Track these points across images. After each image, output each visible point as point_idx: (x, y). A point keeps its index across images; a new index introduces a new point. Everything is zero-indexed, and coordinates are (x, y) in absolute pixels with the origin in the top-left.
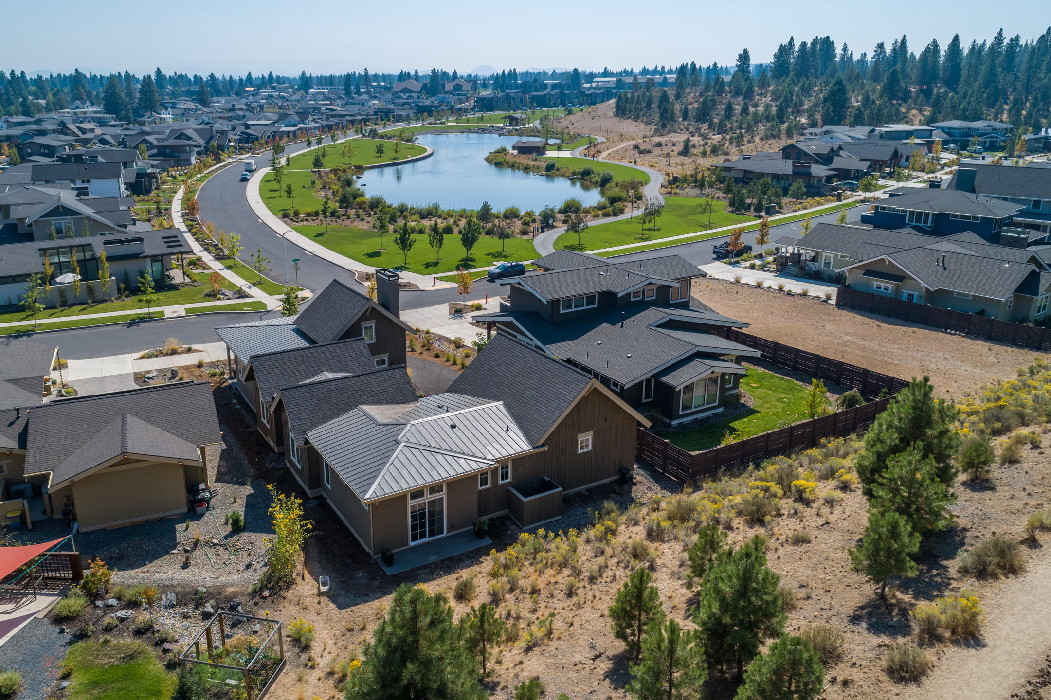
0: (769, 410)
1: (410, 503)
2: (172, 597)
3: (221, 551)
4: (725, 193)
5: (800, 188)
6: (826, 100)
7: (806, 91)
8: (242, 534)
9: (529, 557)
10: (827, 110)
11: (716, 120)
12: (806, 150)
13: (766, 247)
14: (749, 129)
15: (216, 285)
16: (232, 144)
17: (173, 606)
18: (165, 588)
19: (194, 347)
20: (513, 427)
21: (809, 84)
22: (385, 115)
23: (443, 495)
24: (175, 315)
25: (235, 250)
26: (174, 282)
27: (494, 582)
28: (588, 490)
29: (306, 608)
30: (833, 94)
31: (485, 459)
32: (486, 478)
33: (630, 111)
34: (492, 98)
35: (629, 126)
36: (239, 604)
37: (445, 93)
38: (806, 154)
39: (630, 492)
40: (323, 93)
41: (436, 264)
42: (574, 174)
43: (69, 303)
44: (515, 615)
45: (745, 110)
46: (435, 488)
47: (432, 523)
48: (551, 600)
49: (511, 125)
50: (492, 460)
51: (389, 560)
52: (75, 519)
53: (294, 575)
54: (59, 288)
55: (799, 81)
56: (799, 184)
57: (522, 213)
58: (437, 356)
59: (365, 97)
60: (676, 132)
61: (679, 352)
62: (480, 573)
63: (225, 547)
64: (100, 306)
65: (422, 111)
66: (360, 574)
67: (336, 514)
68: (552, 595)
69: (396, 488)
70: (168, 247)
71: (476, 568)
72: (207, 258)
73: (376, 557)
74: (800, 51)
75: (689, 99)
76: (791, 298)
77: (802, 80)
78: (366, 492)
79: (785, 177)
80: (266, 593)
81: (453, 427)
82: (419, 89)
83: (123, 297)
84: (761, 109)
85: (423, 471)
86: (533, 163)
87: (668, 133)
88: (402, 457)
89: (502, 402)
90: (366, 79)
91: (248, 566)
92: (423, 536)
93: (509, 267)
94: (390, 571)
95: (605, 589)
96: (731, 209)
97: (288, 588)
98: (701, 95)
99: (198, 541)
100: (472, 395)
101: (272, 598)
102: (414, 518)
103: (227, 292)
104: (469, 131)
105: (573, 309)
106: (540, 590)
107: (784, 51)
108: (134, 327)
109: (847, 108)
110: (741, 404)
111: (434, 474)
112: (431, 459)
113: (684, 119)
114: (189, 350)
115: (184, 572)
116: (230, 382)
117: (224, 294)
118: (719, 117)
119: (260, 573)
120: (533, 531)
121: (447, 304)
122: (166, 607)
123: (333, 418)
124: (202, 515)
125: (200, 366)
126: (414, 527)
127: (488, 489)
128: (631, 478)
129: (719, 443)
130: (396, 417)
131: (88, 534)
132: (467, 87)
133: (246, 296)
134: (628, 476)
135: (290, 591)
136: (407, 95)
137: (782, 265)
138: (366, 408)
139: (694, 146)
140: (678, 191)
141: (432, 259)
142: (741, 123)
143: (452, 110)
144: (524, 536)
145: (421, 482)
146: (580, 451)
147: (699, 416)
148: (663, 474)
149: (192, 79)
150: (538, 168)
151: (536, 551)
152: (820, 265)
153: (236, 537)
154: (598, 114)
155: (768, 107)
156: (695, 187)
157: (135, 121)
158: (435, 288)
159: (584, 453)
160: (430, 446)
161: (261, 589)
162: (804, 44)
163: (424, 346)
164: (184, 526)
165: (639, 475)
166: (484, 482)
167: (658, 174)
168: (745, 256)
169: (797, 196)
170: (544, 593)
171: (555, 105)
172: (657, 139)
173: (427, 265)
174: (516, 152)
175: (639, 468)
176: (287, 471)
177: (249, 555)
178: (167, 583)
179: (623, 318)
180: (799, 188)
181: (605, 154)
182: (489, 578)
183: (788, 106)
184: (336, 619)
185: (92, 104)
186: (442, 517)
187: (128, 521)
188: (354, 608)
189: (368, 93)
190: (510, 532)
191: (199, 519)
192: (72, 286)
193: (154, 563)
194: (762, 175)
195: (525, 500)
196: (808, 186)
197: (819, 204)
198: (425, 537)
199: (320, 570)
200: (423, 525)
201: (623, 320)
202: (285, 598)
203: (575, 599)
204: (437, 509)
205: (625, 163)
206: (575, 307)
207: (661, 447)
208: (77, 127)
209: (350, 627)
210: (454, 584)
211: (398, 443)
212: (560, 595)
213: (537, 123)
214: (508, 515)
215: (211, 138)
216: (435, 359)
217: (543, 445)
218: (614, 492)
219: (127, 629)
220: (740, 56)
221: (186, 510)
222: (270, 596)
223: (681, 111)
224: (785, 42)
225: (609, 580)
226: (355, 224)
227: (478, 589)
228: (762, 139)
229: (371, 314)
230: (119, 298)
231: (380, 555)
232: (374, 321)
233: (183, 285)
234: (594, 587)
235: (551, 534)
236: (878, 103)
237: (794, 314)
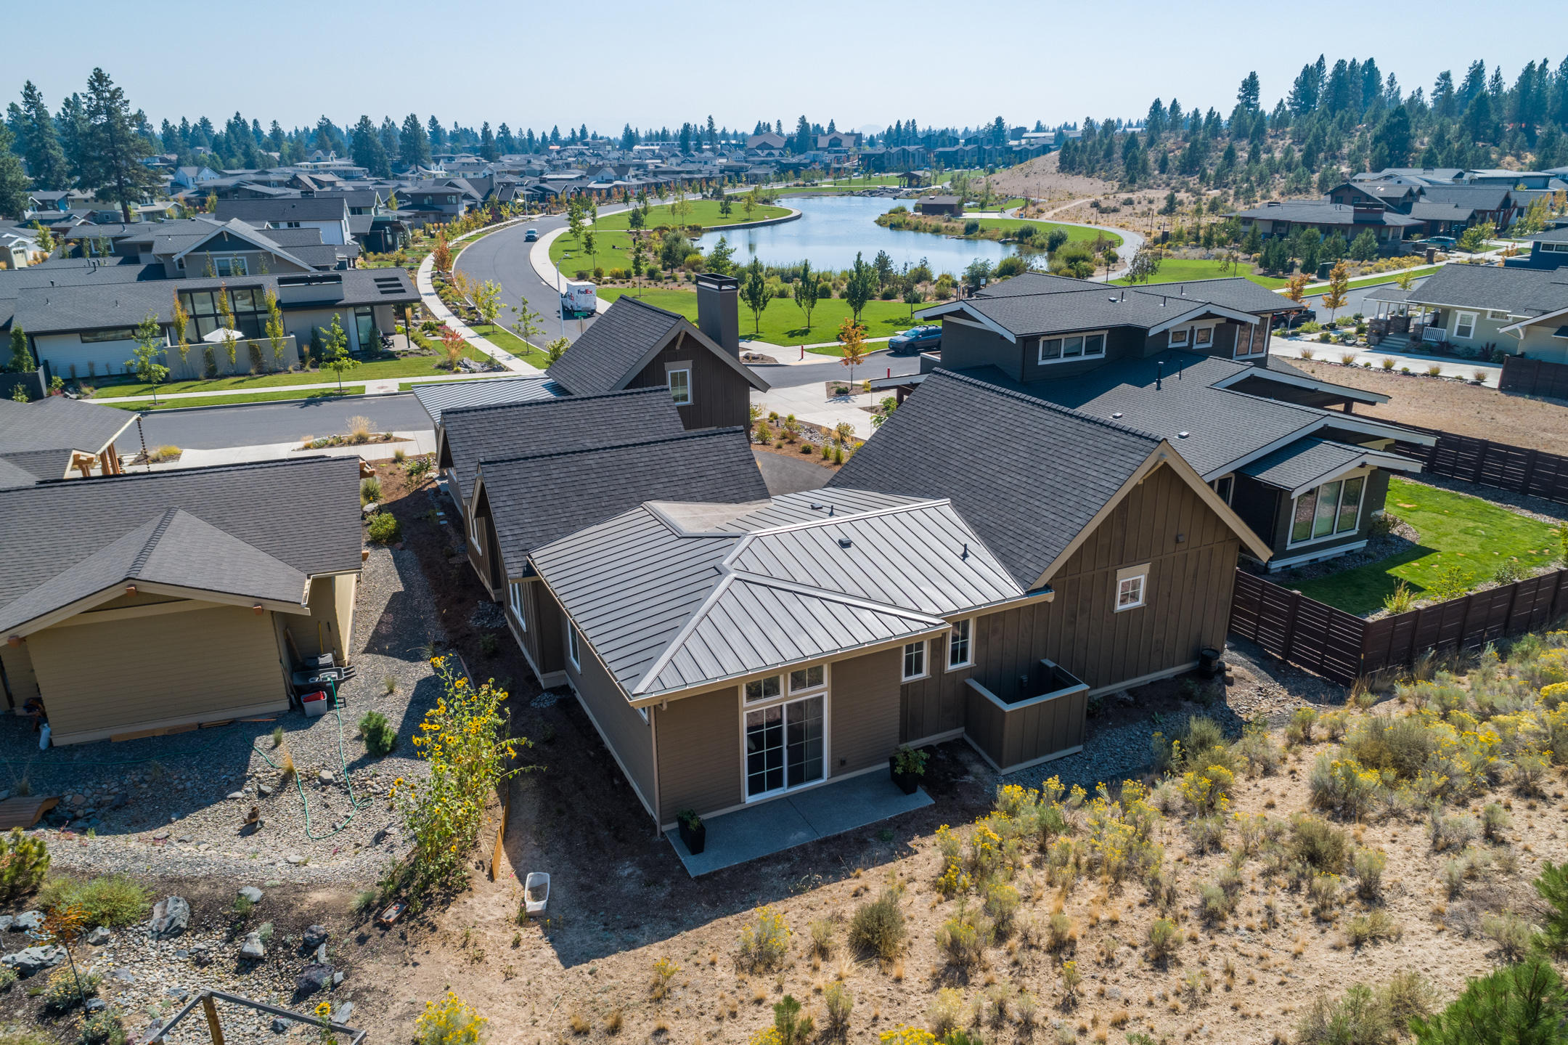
0: (1456, 549)
1: (747, 707)
2: (179, 910)
3: (335, 796)
4: (1245, 252)
5: (1370, 241)
6: (1377, 140)
7: (1346, 127)
8: (385, 762)
9: (1029, 845)
10: (1381, 153)
11: (1211, 172)
12: (1369, 193)
13: (1339, 314)
14: (1262, 180)
15: (453, 351)
16: (520, 201)
17: (178, 932)
18: (171, 883)
19: (395, 434)
20: (979, 550)
21: (1351, 119)
22: (734, 174)
23: (823, 690)
24: (382, 392)
25: (493, 309)
26: (392, 349)
27: (950, 908)
28: (1130, 691)
29: (479, 959)
30: (1389, 129)
31: (920, 612)
32: (919, 657)
33: (1081, 164)
34: (883, 155)
35: (1079, 183)
36: (323, 938)
37: (818, 149)
38: (1369, 198)
39: (1223, 698)
40: (653, 151)
41: (805, 332)
42: (1007, 235)
43: (219, 372)
44: (1017, 1017)
45: (1254, 156)
46: (803, 675)
47: (795, 754)
48: (1111, 976)
49: (910, 186)
50: (937, 616)
51: (696, 840)
52: (44, 718)
53: (471, 866)
54: (204, 349)
55: (1333, 116)
56: (1367, 236)
57: (935, 277)
58: (807, 451)
59: (709, 154)
60: (1151, 188)
61: (1289, 427)
62: (912, 880)
63: (343, 788)
64: (268, 378)
65: (784, 171)
66: (626, 869)
67: (590, 725)
68: (1110, 960)
69: (712, 672)
70: (383, 292)
71: (901, 866)
72: (454, 324)
73: (665, 828)
74: (1335, 74)
75: (1168, 145)
76: (1412, 380)
77: (1338, 115)
78: (637, 677)
79: (1343, 228)
80: (391, 913)
81: (845, 545)
82: (782, 146)
83: (307, 367)
84: (1278, 155)
85: (777, 636)
86: (944, 225)
87: (1140, 188)
88: (729, 603)
89: (948, 500)
90: (711, 135)
91: (380, 837)
92: (775, 782)
93: (922, 333)
94: (696, 865)
95: (1254, 950)
96: (1262, 271)
97: (446, 902)
98: (1185, 139)
99: (290, 772)
100: (883, 491)
101: (402, 927)
102: (755, 740)
103: (473, 365)
104: (852, 193)
105: (1062, 360)
106: (1072, 942)
107: (1310, 76)
108: (312, 407)
109: (1410, 151)
110: (1393, 536)
111: (803, 642)
112: (796, 608)
113: (1162, 171)
114: (387, 439)
115: (241, 843)
116: (439, 483)
117: (466, 366)
118: (1215, 168)
119: (401, 855)
120: (1032, 780)
121: (823, 383)
122: (159, 936)
123: (590, 525)
124: (317, 717)
125: (399, 459)
126: (755, 763)
127: (924, 681)
128: (1222, 670)
129: (1380, 605)
130: (723, 525)
131: (71, 748)
132: (847, 143)
133: (500, 368)
134: (1215, 664)
135: (452, 909)
136: (766, 152)
137: (1378, 334)
138: (661, 507)
139: (1181, 203)
140: (1170, 251)
141: (800, 325)
142: (1249, 173)
143: (827, 170)
144: (1011, 792)
145: (771, 659)
146: (1119, 607)
147: (1321, 555)
148: (1283, 662)
149: (480, 135)
150: (953, 230)
151: (1046, 831)
152: (1451, 332)
153: (371, 768)
154: (1035, 169)
155: (1288, 152)
156: (1197, 246)
157: (395, 176)
158: (803, 362)
159: (1129, 612)
160: (795, 582)
161: (383, 904)
162: (1341, 64)
163: (784, 437)
164: (270, 739)
165: (1235, 663)
166: (916, 665)
167: (1134, 235)
168: (1306, 326)
169: (1361, 256)
170: (1087, 951)
171: (970, 166)
172: (1124, 196)
173: (792, 334)
174: (919, 214)
175: (1231, 649)
176: (505, 635)
177: (391, 808)
178: (184, 872)
179: (1159, 375)
180: (1367, 242)
181: (1050, 214)
182: (936, 896)
183: (1320, 150)
184: (550, 994)
185: (340, 156)
186: (820, 742)
187: (159, 726)
188: (598, 964)
189: (713, 150)
190: (971, 779)
191: (308, 727)
192: (226, 346)
193: (188, 820)
194: (1304, 226)
195: (1008, 708)
196: (1381, 240)
197: (1400, 266)
198: (780, 785)
199: (536, 854)
200: (776, 758)
201: (1160, 377)
202: (434, 929)
203: (1174, 978)
204: (808, 721)
205: (1082, 224)
206: (1066, 355)
207: (1284, 608)
208: (313, 179)
209: (583, 1022)
210: (851, 910)
211: (720, 572)
212: (1134, 962)
213: (947, 185)
214: (963, 740)
215: (491, 191)
216: (804, 456)
217: (1047, 588)
218: (1188, 696)
219: (31, 997)
220: (1245, 84)
221: (285, 706)
222: (399, 920)
223: (1156, 161)
224: (1313, 62)
225: (1256, 921)
226: (683, 287)
227: (908, 927)
228: (1282, 194)
229: (683, 346)
230: (302, 368)
231: (675, 825)
232: (690, 363)
233: (406, 353)
234: (1220, 940)
235: (1079, 793)
236: (1456, 146)
237: (1428, 401)
